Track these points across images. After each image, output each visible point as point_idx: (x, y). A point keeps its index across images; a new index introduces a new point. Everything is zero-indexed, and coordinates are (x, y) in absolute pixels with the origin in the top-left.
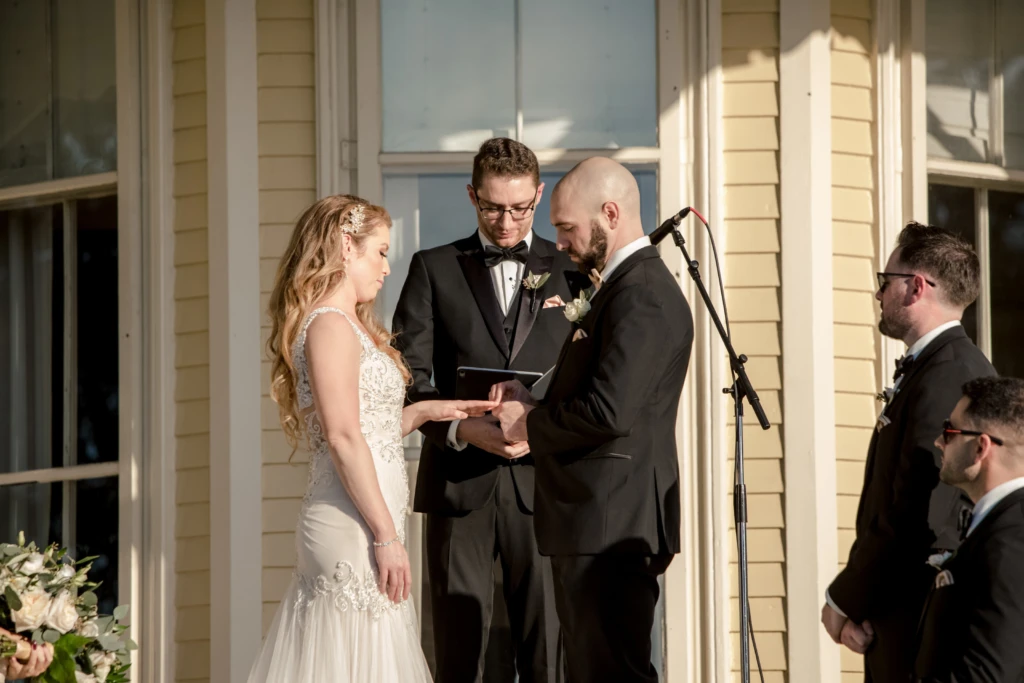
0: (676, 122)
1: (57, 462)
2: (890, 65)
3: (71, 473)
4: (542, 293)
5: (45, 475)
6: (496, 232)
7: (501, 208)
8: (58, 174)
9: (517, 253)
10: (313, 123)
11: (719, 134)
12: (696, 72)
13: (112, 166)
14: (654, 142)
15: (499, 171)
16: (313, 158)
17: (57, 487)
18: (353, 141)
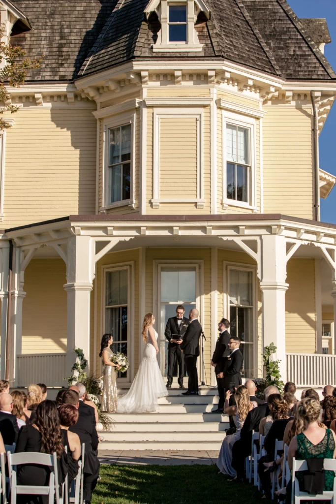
0: (198, 299)
1: (119, 340)
2: (225, 295)
3: (121, 342)
4: (184, 324)
5: (118, 342)
6: (178, 316)
7: (179, 313)
8: (120, 304)
9: (181, 319)
10: (152, 299)
11: (203, 301)
12: (201, 294)
13: (127, 303)
14: (195, 301)
15: (179, 308)
16: (152, 303)
17: (119, 344)
18: (157, 301)
